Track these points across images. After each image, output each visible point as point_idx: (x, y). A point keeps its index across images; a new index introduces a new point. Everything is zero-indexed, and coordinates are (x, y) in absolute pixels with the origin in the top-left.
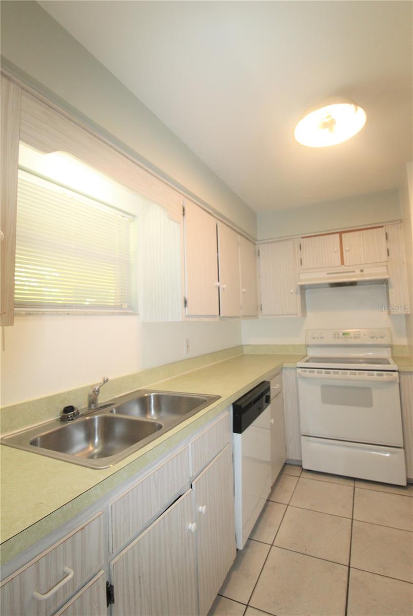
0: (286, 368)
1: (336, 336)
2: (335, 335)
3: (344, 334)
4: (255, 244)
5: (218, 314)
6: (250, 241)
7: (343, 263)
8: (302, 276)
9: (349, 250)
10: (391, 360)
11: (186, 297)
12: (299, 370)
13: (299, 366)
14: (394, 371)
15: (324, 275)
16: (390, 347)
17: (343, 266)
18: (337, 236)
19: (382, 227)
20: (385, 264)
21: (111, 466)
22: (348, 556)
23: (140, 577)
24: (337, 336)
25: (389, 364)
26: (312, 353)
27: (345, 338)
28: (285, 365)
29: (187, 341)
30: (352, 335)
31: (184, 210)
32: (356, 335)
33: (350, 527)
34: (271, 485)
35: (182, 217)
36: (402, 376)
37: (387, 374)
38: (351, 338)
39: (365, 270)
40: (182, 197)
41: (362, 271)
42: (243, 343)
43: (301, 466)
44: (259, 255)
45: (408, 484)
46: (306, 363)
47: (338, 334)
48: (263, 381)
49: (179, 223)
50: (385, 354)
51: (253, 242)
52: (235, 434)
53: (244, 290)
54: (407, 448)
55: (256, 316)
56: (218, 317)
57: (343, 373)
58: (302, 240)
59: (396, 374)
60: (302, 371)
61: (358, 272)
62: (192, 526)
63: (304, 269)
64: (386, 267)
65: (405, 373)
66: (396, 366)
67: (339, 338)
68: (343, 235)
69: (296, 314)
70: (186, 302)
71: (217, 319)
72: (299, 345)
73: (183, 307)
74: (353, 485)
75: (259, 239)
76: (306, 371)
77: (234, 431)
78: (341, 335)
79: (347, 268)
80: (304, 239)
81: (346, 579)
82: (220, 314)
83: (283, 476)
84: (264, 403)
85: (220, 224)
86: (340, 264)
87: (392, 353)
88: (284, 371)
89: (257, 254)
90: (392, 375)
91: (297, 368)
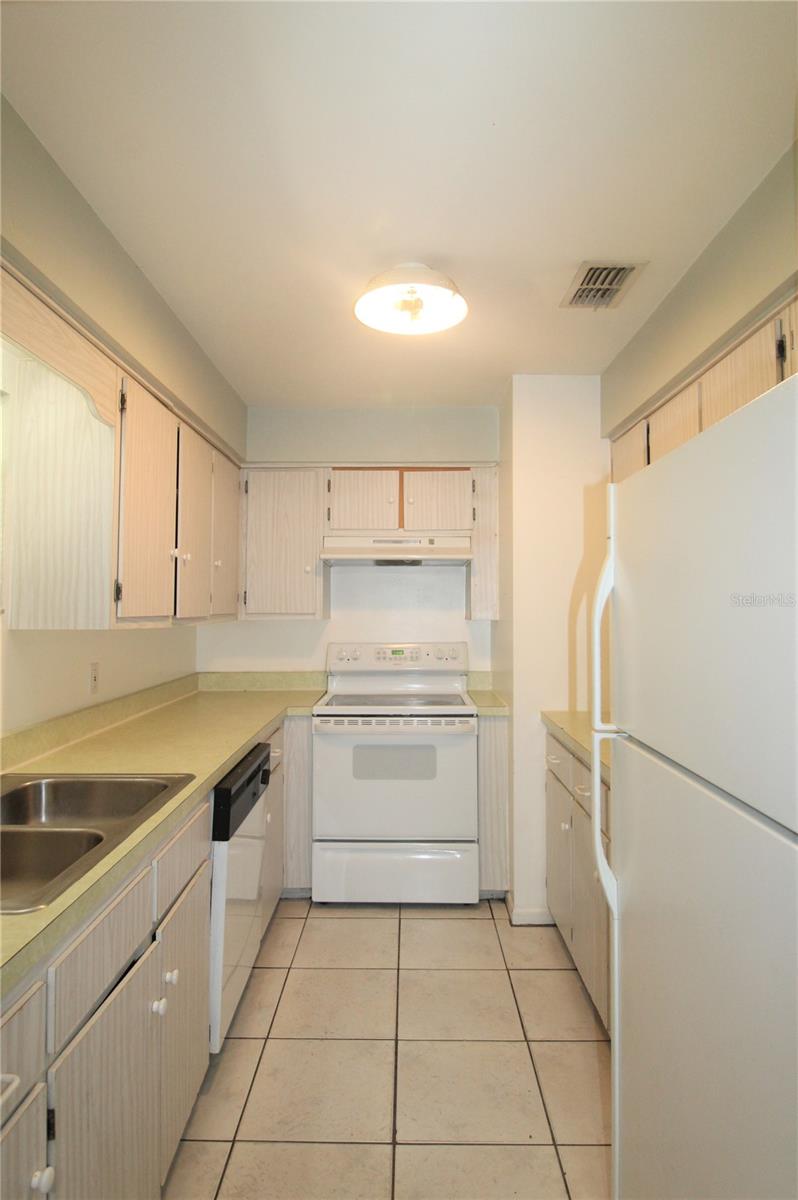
0: (292, 718)
1: (380, 655)
2: (379, 653)
3: (394, 652)
4: (240, 468)
5: (173, 613)
6: (232, 461)
7: (401, 525)
8: (329, 543)
9: (413, 503)
10: (466, 698)
11: (120, 581)
12: (317, 720)
13: (315, 713)
14: (472, 716)
15: (368, 543)
16: (466, 675)
17: (401, 530)
18: (396, 474)
19: (468, 469)
20: (469, 533)
21: (42, 907)
22: (395, 1025)
23: (88, 1095)
24: (382, 655)
25: (464, 704)
26: (336, 686)
27: (396, 658)
28: (290, 712)
29: (95, 666)
30: (407, 653)
31: (123, 400)
32: (414, 655)
33: (395, 982)
34: (261, 937)
35: (119, 414)
36: (482, 724)
37: (460, 722)
38: (405, 658)
39: (436, 540)
40: (121, 373)
41: (431, 542)
42: (198, 670)
43: (311, 898)
44: (247, 492)
45: (480, 900)
46: (327, 707)
47: (384, 653)
48: (256, 743)
49: (111, 426)
50: (457, 686)
51: (235, 464)
52: (216, 843)
53: (219, 563)
54: (482, 841)
55: (234, 615)
56: (171, 620)
57: (391, 723)
58: (332, 472)
59: (473, 721)
60: (322, 722)
61: (425, 543)
62: (159, 1006)
63: (333, 529)
64: (468, 539)
65: (487, 718)
66: (475, 707)
67: (384, 658)
68: (406, 474)
69: (314, 614)
70: (118, 591)
71: (169, 624)
72: (312, 672)
73: (113, 603)
74: (397, 916)
75: (248, 459)
76: (329, 722)
77: (215, 838)
78: (390, 652)
79: (408, 534)
80: (337, 472)
81: (392, 1059)
82: (175, 613)
83: (277, 921)
84: (262, 786)
85: (184, 429)
86: (397, 527)
87: (467, 685)
88: (286, 723)
89: (243, 488)
90: (467, 722)
91: (313, 715)
